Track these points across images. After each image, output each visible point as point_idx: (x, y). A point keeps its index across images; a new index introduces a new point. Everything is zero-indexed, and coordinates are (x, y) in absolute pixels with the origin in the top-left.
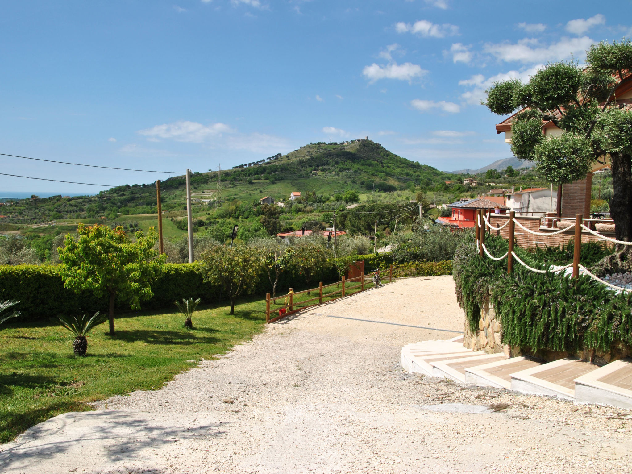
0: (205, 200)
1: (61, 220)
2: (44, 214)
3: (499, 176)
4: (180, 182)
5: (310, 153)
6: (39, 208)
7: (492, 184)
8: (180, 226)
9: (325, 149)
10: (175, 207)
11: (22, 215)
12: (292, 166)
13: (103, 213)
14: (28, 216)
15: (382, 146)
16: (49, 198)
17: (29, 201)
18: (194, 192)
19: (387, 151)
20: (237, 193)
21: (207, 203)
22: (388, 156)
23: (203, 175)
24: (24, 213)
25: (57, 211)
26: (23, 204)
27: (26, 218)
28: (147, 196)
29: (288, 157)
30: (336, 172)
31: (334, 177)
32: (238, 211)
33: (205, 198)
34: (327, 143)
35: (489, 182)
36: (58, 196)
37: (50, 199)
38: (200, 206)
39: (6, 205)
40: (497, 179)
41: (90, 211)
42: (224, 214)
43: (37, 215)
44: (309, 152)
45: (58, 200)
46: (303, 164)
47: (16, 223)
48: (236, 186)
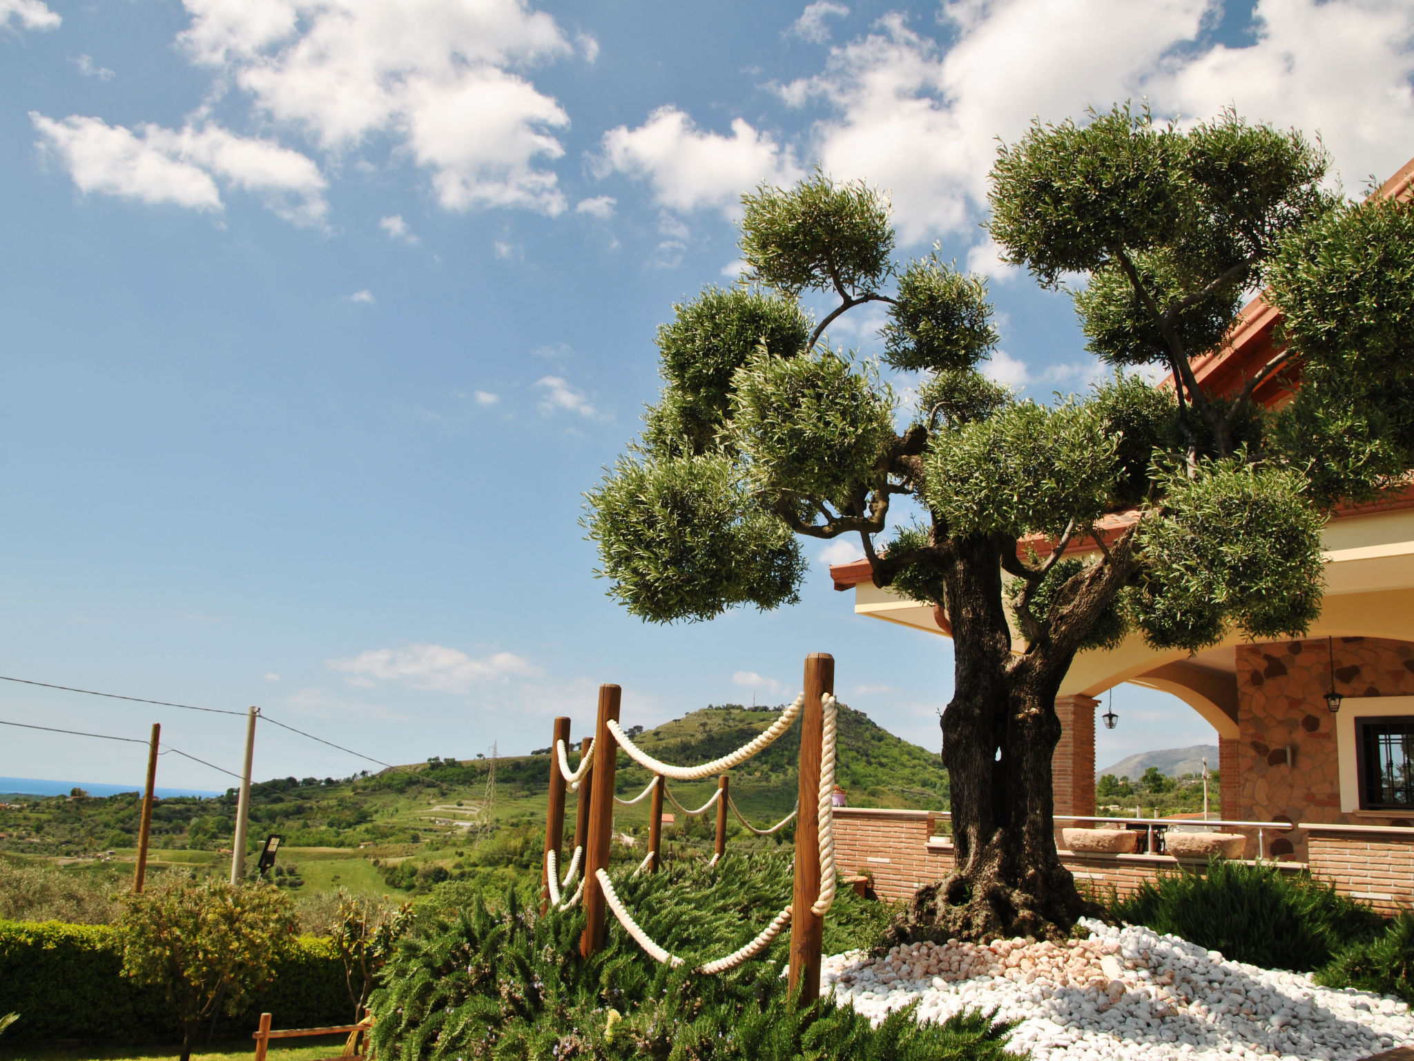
0: (461, 824)
1: (128, 849)
2: (91, 833)
3: (1128, 791)
4: (410, 778)
5: (707, 728)
6: (84, 820)
7: (1111, 808)
8: (390, 880)
9: (741, 721)
10: (392, 835)
11: (42, 833)
12: (665, 755)
13: (227, 839)
14: (53, 836)
15: (868, 717)
16: (111, 798)
17: (65, 802)
18: (439, 803)
19: (879, 729)
20: (535, 811)
21: (465, 830)
22: (880, 739)
23: (464, 765)
24: (47, 829)
25: (123, 829)
26: (48, 808)
27: (49, 840)
28: (332, 807)
29: (657, 734)
30: (762, 772)
31: (757, 784)
32: (529, 851)
33: (463, 819)
34: (746, 708)
35: (1106, 804)
36: (131, 795)
37: (113, 799)
38: (450, 837)
39: (11, 809)
40: (1124, 796)
41: (197, 833)
42: (496, 857)
43: (74, 834)
44: (704, 725)
45: (130, 803)
46: (689, 752)
47: (23, 851)
48: (536, 794)
